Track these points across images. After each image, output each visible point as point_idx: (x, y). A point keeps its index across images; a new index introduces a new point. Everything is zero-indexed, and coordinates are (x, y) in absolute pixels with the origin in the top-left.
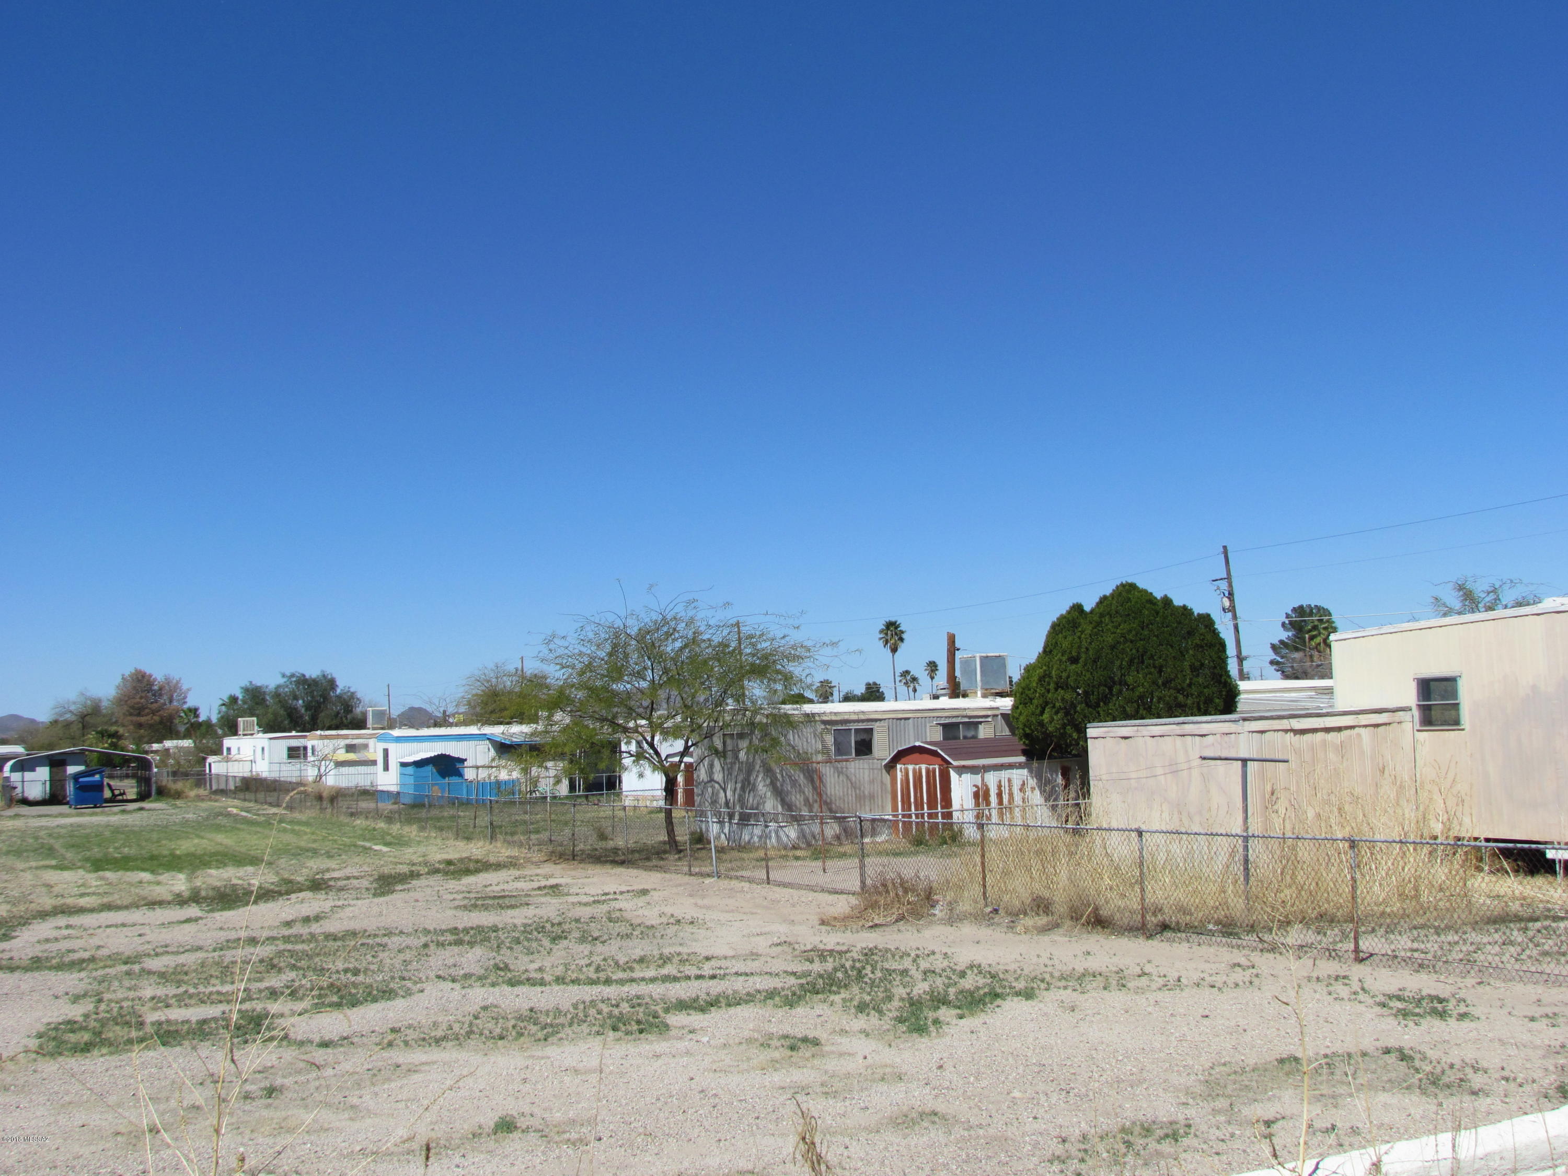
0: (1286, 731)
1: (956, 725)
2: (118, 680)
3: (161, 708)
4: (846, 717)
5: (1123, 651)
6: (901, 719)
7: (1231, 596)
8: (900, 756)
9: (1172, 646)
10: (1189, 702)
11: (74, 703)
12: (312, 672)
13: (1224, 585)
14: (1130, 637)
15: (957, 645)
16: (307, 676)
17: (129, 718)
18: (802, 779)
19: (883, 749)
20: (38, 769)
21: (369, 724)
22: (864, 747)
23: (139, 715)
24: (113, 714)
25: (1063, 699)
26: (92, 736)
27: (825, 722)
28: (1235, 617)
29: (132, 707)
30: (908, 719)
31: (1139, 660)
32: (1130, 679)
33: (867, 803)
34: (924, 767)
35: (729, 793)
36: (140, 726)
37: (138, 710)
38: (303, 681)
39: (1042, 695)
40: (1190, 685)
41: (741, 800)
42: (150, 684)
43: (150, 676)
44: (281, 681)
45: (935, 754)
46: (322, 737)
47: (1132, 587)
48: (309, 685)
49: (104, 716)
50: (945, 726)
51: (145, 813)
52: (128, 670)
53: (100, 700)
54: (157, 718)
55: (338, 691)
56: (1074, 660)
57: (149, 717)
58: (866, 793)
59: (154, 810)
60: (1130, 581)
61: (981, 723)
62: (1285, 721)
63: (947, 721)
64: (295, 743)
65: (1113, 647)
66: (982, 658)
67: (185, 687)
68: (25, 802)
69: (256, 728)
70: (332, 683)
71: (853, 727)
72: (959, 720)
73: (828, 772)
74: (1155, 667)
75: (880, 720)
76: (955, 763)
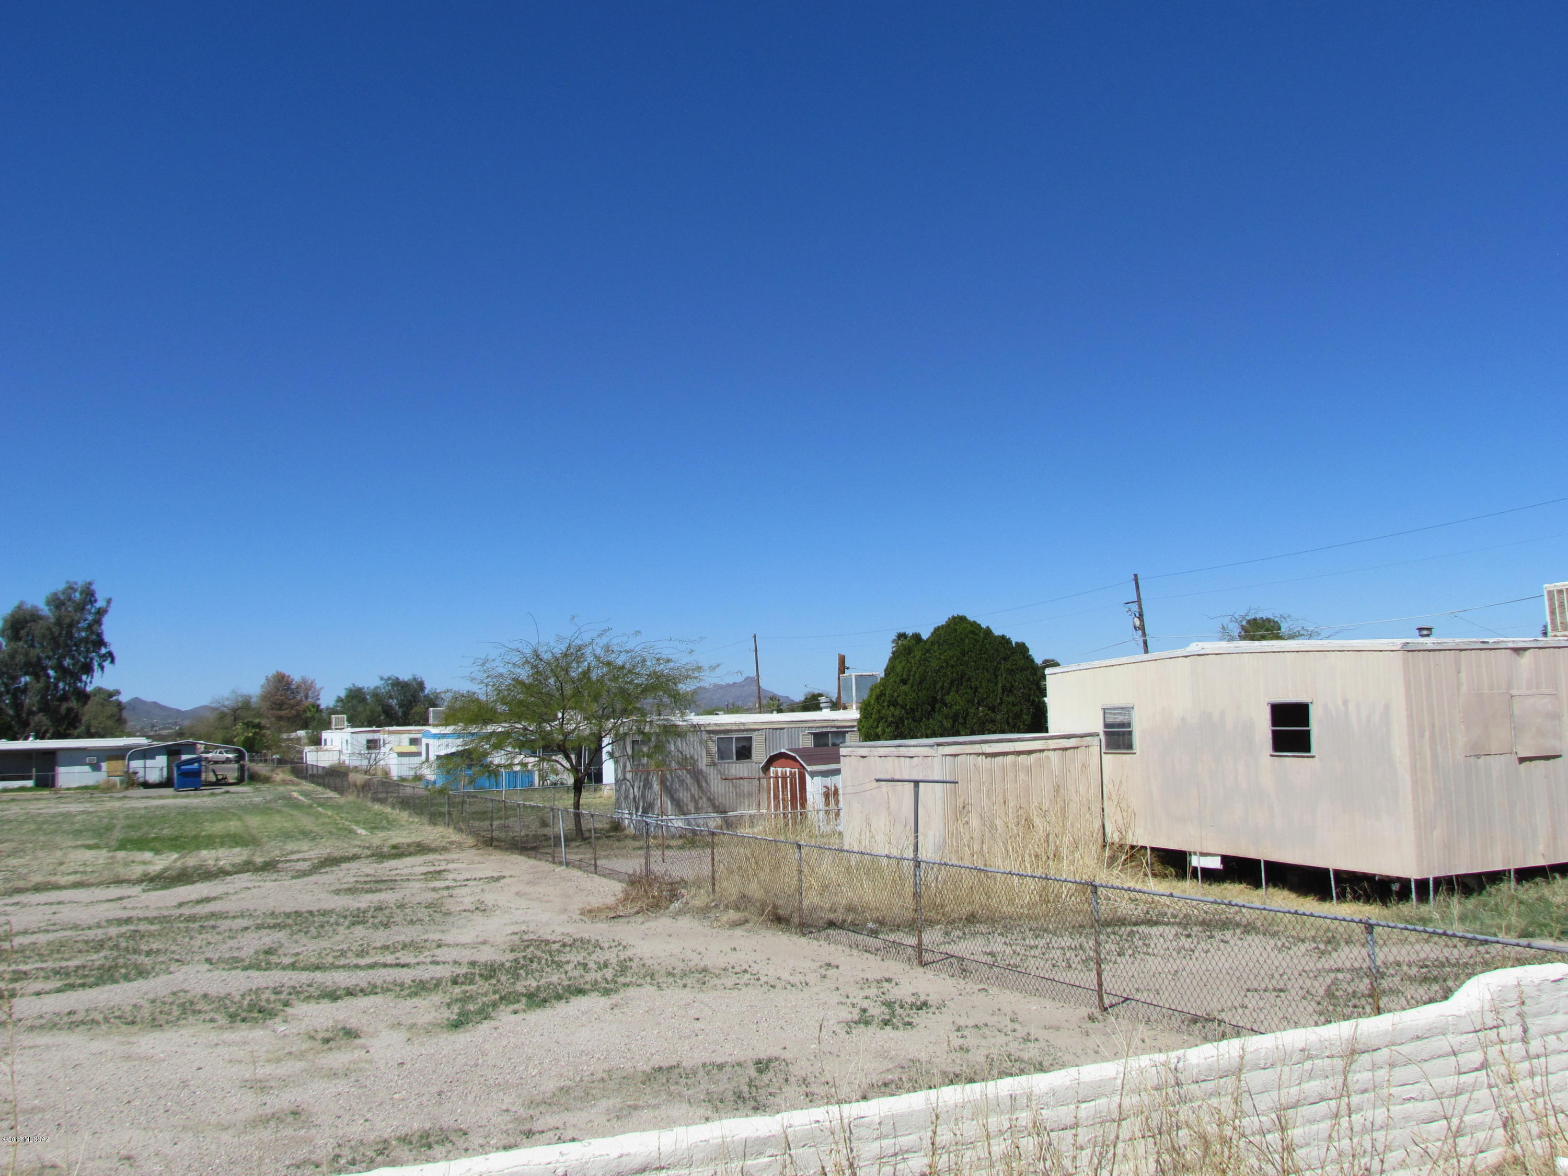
0: (978, 754)
1: (826, 734)
2: (263, 681)
3: (299, 703)
4: (728, 728)
5: (945, 675)
6: (776, 729)
7: (1141, 617)
8: (772, 761)
9: (987, 671)
10: (999, 717)
11: (228, 699)
12: (405, 676)
13: (1135, 607)
14: (951, 662)
15: (847, 664)
16: (401, 679)
17: (271, 712)
18: (689, 780)
19: (760, 754)
20: (158, 757)
21: (431, 721)
22: (744, 753)
23: (280, 709)
24: (260, 708)
25: (893, 715)
26: (239, 726)
27: (709, 732)
28: (1144, 634)
29: (275, 703)
30: (783, 729)
31: (960, 680)
32: (948, 699)
33: (746, 801)
34: (788, 770)
35: (636, 789)
36: (280, 718)
37: (280, 706)
38: (397, 684)
39: (879, 711)
40: (1000, 704)
41: (643, 796)
42: (289, 684)
43: (289, 677)
44: (379, 683)
45: (794, 759)
46: (390, 733)
47: (962, 619)
48: (402, 687)
49: (253, 710)
50: (816, 735)
51: (227, 796)
52: (271, 672)
53: (250, 697)
54: (294, 712)
55: (426, 692)
56: (904, 682)
57: (287, 711)
58: (746, 791)
59: (238, 793)
60: (961, 614)
61: (847, 732)
62: (977, 746)
63: (818, 731)
64: (370, 736)
65: (937, 672)
66: (856, 676)
67: (318, 687)
68: (146, 785)
69: (346, 723)
70: (421, 686)
71: (735, 735)
72: (828, 730)
73: (712, 773)
74: (971, 688)
75: (759, 730)
76: (809, 768)
